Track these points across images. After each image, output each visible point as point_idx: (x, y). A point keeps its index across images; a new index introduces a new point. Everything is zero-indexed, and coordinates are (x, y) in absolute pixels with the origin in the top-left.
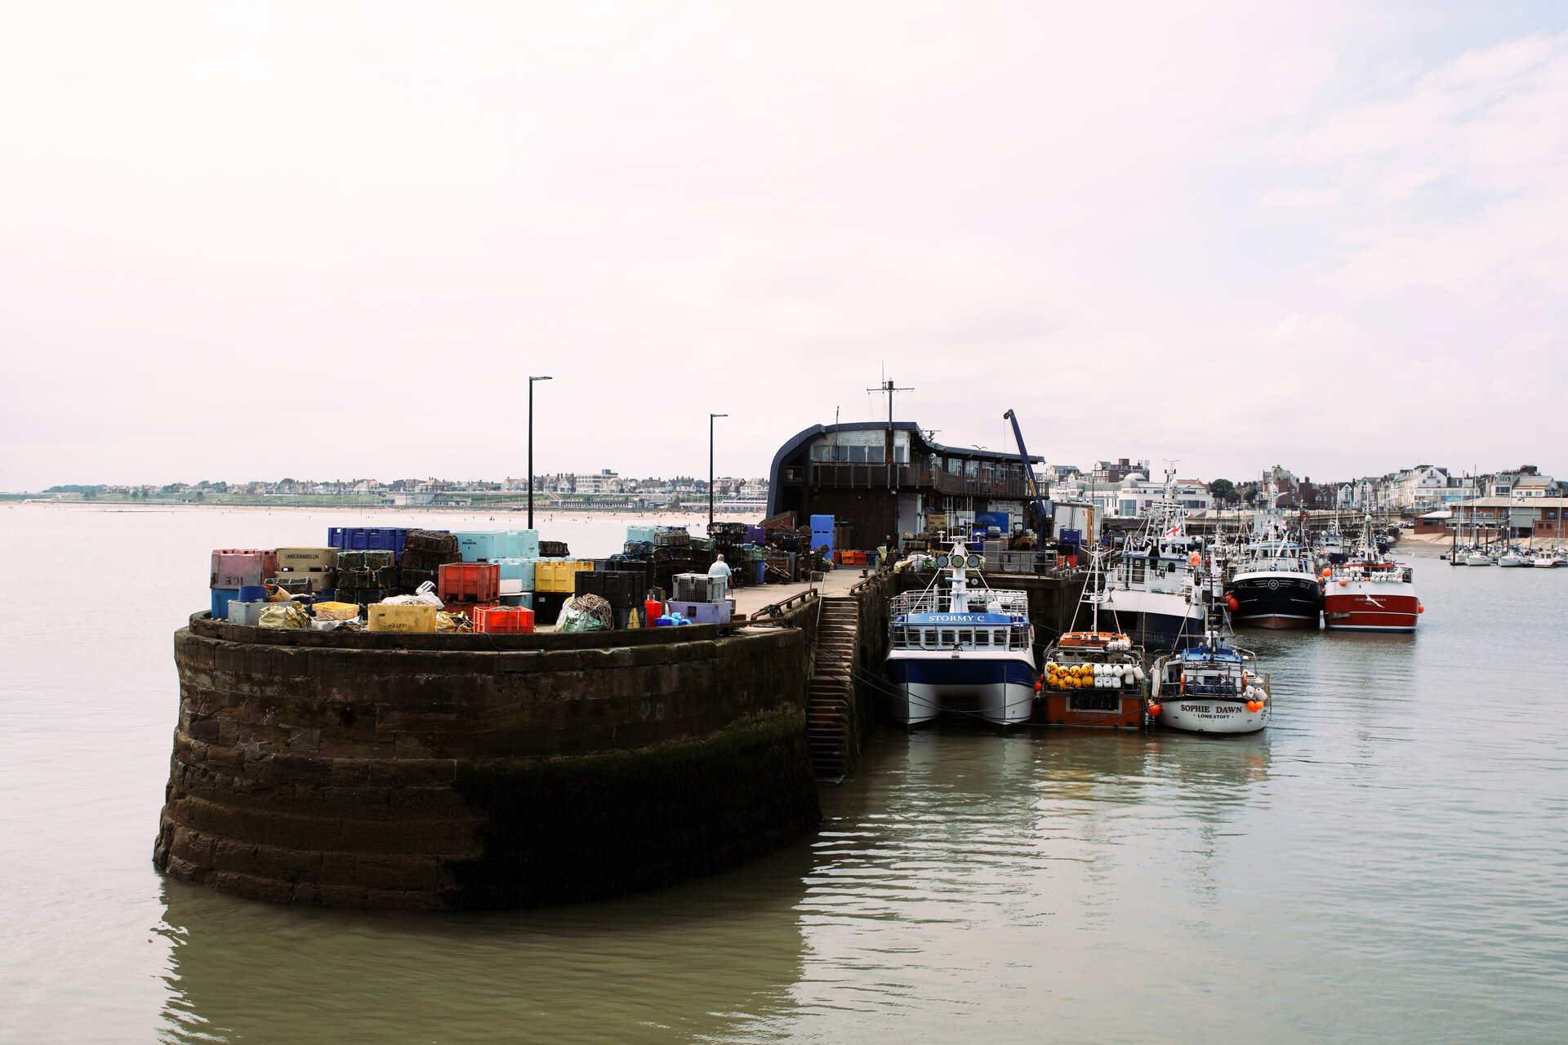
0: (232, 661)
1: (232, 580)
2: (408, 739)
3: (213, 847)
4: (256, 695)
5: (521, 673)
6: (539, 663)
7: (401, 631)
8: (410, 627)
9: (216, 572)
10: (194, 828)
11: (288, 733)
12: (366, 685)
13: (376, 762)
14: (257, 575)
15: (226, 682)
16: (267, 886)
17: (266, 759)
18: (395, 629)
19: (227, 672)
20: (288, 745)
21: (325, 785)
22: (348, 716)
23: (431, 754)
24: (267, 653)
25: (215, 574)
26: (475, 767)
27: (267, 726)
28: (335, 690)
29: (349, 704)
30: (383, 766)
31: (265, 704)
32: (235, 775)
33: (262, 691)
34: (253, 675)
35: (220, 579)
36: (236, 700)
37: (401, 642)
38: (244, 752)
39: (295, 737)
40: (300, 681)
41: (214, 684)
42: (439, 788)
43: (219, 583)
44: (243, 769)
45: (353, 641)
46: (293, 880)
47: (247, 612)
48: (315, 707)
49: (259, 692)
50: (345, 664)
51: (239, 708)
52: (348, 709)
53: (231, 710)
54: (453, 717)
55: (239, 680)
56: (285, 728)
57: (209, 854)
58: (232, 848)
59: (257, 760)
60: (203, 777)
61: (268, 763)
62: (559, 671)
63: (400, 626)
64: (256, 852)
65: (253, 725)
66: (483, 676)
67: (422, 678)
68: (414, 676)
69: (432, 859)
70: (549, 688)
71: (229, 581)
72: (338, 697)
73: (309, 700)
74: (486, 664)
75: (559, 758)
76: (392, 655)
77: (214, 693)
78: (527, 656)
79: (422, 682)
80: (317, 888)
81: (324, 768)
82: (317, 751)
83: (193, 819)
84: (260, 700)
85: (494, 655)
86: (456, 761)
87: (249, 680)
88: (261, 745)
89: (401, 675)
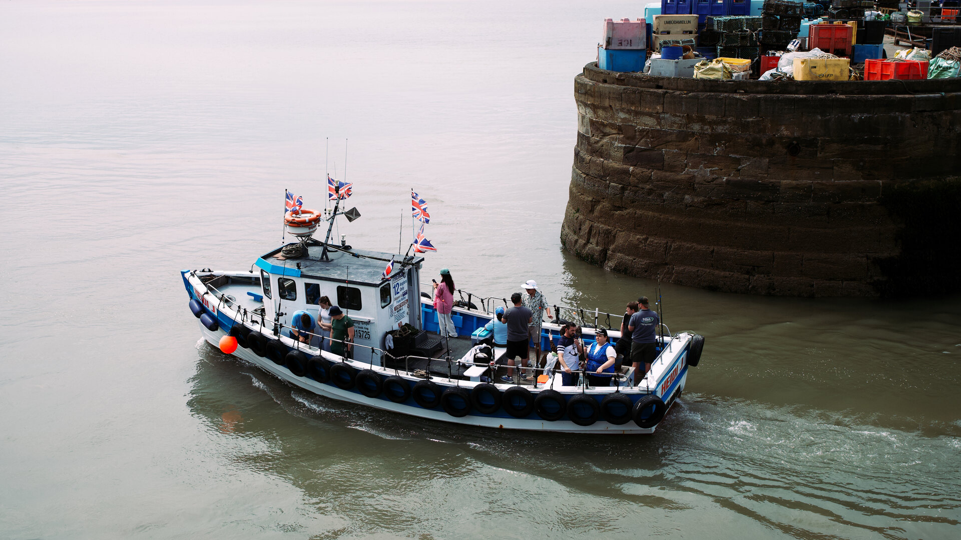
0: (684, 107)
1: (623, 43)
2: (844, 165)
3: (667, 248)
4: (706, 132)
5: (929, 111)
6: (941, 104)
7: (829, 80)
8: (836, 76)
9: (611, 37)
10: (642, 233)
11: (738, 161)
12: (811, 123)
13: (818, 183)
14: (643, 38)
15: (675, 123)
16: (726, 277)
17: (719, 181)
18: (824, 79)
19: (678, 114)
20: (739, 170)
21: (773, 201)
22: (793, 147)
23: (862, 176)
24: (721, 99)
25: (609, 38)
26: (896, 186)
27: (717, 156)
28: (783, 128)
29: (795, 139)
30: (823, 187)
31: (715, 139)
32: (685, 194)
33: (713, 129)
34: (706, 117)
35: (613, 41)
36: (684, 136)
37: (835, 89)
38: (694, 176)
39: (744, 165)
40: (752, 121)
41: (659, 124)
42: (868, 203)
43: (613, 45)
44: (694, 189)
45: (794, 88)
46: (748, 273)
47: (676, 67)
48: (764, 141)
49: (710, 130)
50: (793, 107)
51: (688, 143)
52: (795, 142)
53: (678, 144)
54: (879, 148)
55: (689, 119)
56: (736, 158)
57: (663, 253)
58: (688, 249)
59: (709, 182)
60: (649, 195)
61: (721, 184)
62: (955, 109)
63: (828, 75)
64: (713, 251)
65: (703, 155)
66: (903, 115)
67: (856, 117)
68: (850, 116)
69: (862, 257)
70: (948, 124)
71: (621, 43)
72: (785, 133)
73: (758, 136)
74: (905, 105)
75: (951, 179)
76: (833, 100)
77: (658, 130)
78: (934, 98)
79: (856, 121)
80: (770, 279)
81: (774, 188)
82: (766, 175)
83: (639, 226)
84: (711, 136)
85: (912, 98)
86: (881, 182)
87: (702, 120)
88: (711, 171)
89: (840, 115)
